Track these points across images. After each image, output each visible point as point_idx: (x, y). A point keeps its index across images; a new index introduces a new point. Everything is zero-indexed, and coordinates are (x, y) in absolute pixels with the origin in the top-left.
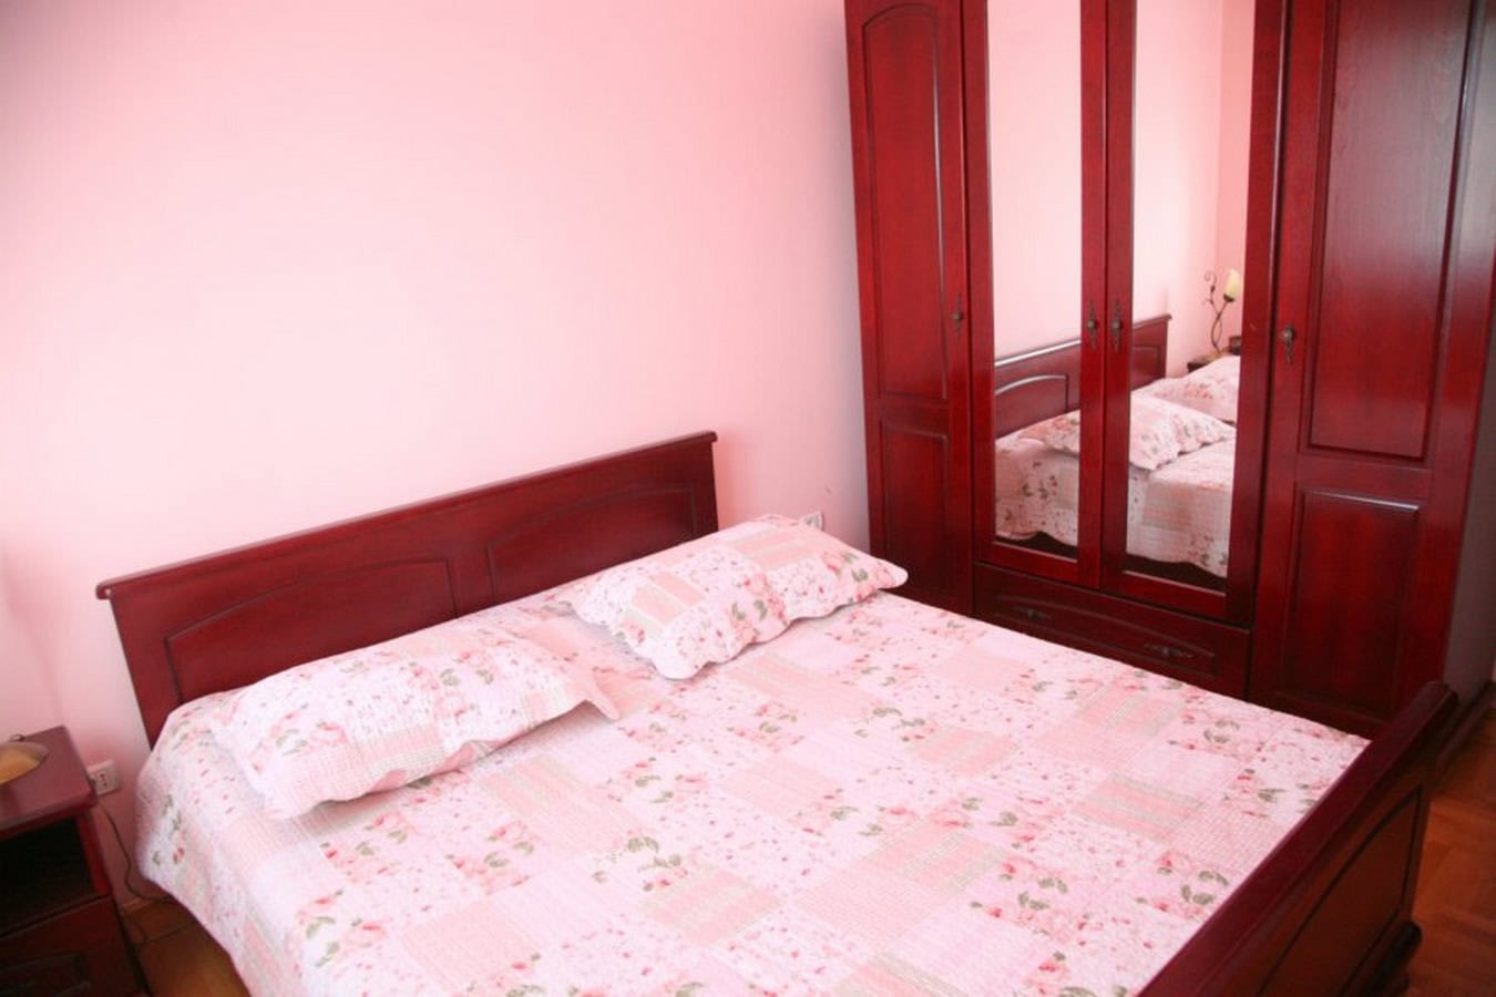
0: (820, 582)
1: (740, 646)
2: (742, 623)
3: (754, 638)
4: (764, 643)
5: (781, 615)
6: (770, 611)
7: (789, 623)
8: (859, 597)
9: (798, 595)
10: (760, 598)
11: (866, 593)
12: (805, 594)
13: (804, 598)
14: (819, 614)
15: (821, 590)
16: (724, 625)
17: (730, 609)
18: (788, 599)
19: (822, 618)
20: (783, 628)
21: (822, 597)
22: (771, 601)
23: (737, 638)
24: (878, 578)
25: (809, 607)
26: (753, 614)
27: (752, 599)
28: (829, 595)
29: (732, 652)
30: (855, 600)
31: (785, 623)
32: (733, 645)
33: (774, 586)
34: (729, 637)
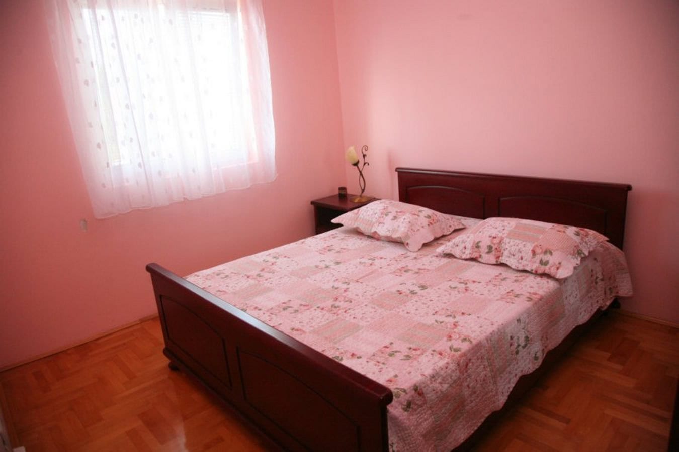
0: (523, 254)
1: (468, 257)
2: (476, 249)
3: (476, 258)
4: (480, 262)
5: (498, 257)
6: (493, 252)
7: (499, 263)
8: (536, 271)
9: (510, 253)
10: (492, 245)
11: (540, 272)
12: (514, 255)
13: (512, 257)
14: (513, 267)
15: (522, 258)
16: (469, 245)
17: (476, 242)
18: (506, 253)
19: (513, 269)
20: (495, 263)
21: (520, 261)
22: (496, 249)
23: (470, 253)
24: (549, 269)
25: (512, 262)
26: (484, 249)
27: (489, 243)
28: (524, 262)
29: (464, 256)
30: (533, 272)
31: (497, 261)
32: (467, 255)
33: (503, 244)
34: (468, 251)
